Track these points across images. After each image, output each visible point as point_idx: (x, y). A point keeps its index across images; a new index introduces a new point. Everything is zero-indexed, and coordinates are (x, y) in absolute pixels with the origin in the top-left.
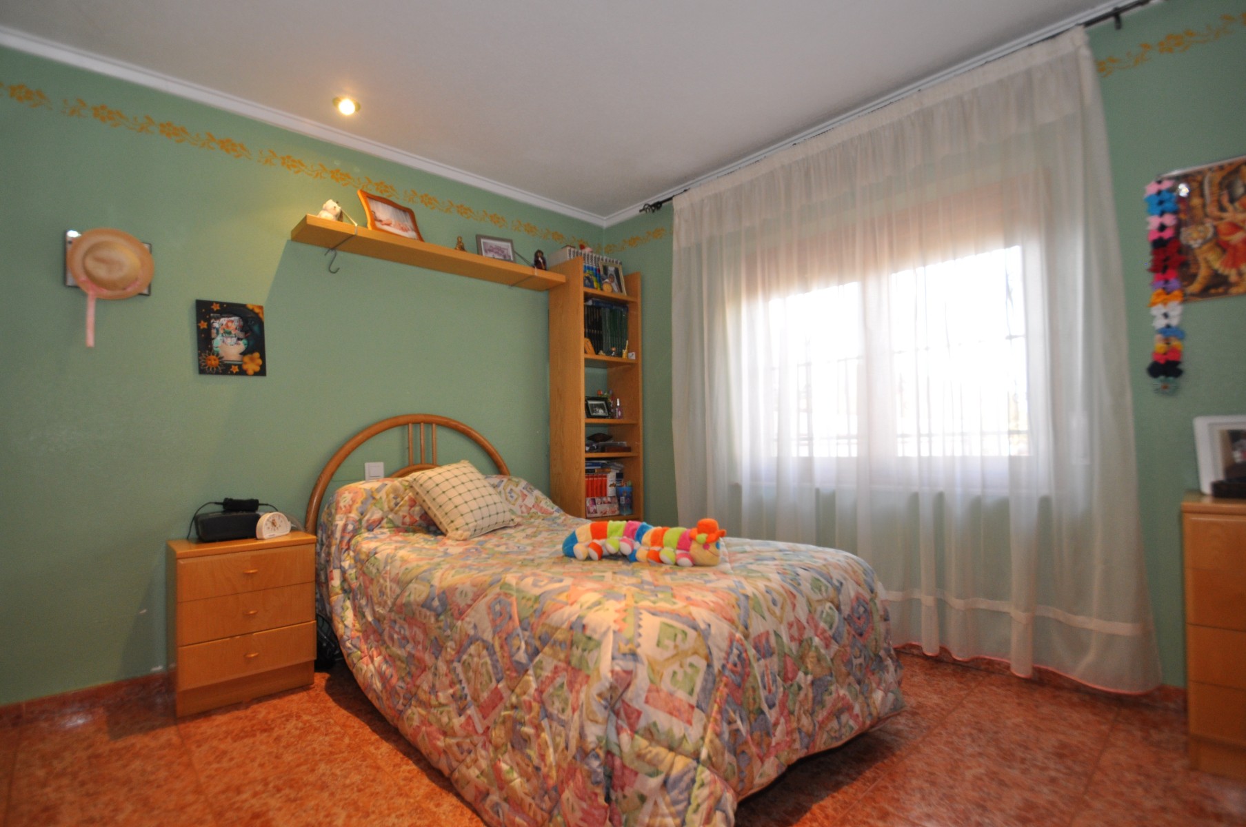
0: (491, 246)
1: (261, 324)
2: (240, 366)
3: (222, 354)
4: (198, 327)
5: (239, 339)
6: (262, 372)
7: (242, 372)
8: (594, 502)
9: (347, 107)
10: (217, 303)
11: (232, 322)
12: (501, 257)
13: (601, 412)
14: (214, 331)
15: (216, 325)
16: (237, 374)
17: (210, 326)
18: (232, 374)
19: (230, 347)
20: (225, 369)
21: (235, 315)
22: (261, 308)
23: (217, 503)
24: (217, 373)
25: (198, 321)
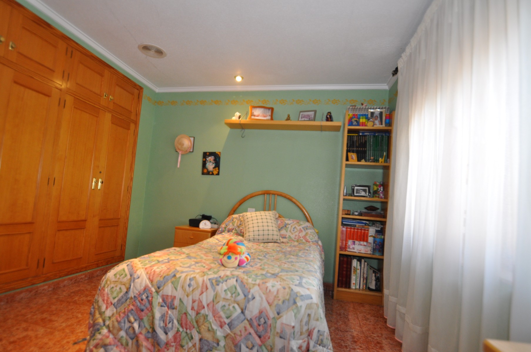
0: (305, 115)
1: (219, 158)
2: (212, 172)
3: (208, 168)
4: (203, 160)
5: (213, 163)
6: (218, 174)
7: (213, 174)
8: (354, 243)
9: (239, 79)
10: (208, 152)
11: (212, 158)
12: (308, 119)
13: (363, 194)
14: (207, 161)
15: (208, 159)
16: (211, 175)
17: (206, 160)
18: (210, 175)
19: (210, 166)
20: (209, 173)
21: (213, 156)
22: (220, 153)
23: (201, 215)
24: (206, 174)
25: (203, 159)
